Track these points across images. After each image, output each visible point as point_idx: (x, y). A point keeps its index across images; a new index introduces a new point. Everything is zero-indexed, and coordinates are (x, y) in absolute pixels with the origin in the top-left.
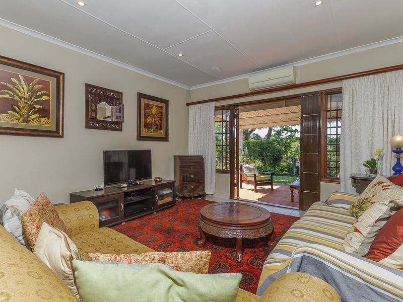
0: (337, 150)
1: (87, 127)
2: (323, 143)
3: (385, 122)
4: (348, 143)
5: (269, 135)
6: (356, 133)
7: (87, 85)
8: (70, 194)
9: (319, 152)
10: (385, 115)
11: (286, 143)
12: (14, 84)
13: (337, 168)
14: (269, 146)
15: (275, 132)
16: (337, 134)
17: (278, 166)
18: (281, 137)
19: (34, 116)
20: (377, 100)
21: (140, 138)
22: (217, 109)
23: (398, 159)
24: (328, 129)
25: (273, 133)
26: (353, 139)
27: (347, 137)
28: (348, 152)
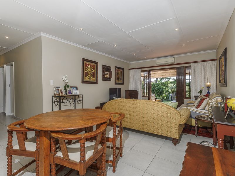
0: (190, 88)
1: (103, 80)
2: (184, 85)
3: (205, 78)
4: (193, 85)
5: (157, 81)
6: (196, 82)
7: (103, 65)
8: (101, 103)
9: (183, 88)
10: (205, 76)
11: (165, 84)
12: (88, 67)
13: (189, 94)
14: (157, 86)
15: (160, 79)
16: (189, 82)
17: (162, 96)
18: (162, 82)
19: (92, 77)
20: (202, 70)
21: (116, 84)
22: (142, 71)
23: (208, 90)
24: (186, 80)
25: (158, 79)
26: (195, 84)
27: (193, 83)
28: (193, 88)
